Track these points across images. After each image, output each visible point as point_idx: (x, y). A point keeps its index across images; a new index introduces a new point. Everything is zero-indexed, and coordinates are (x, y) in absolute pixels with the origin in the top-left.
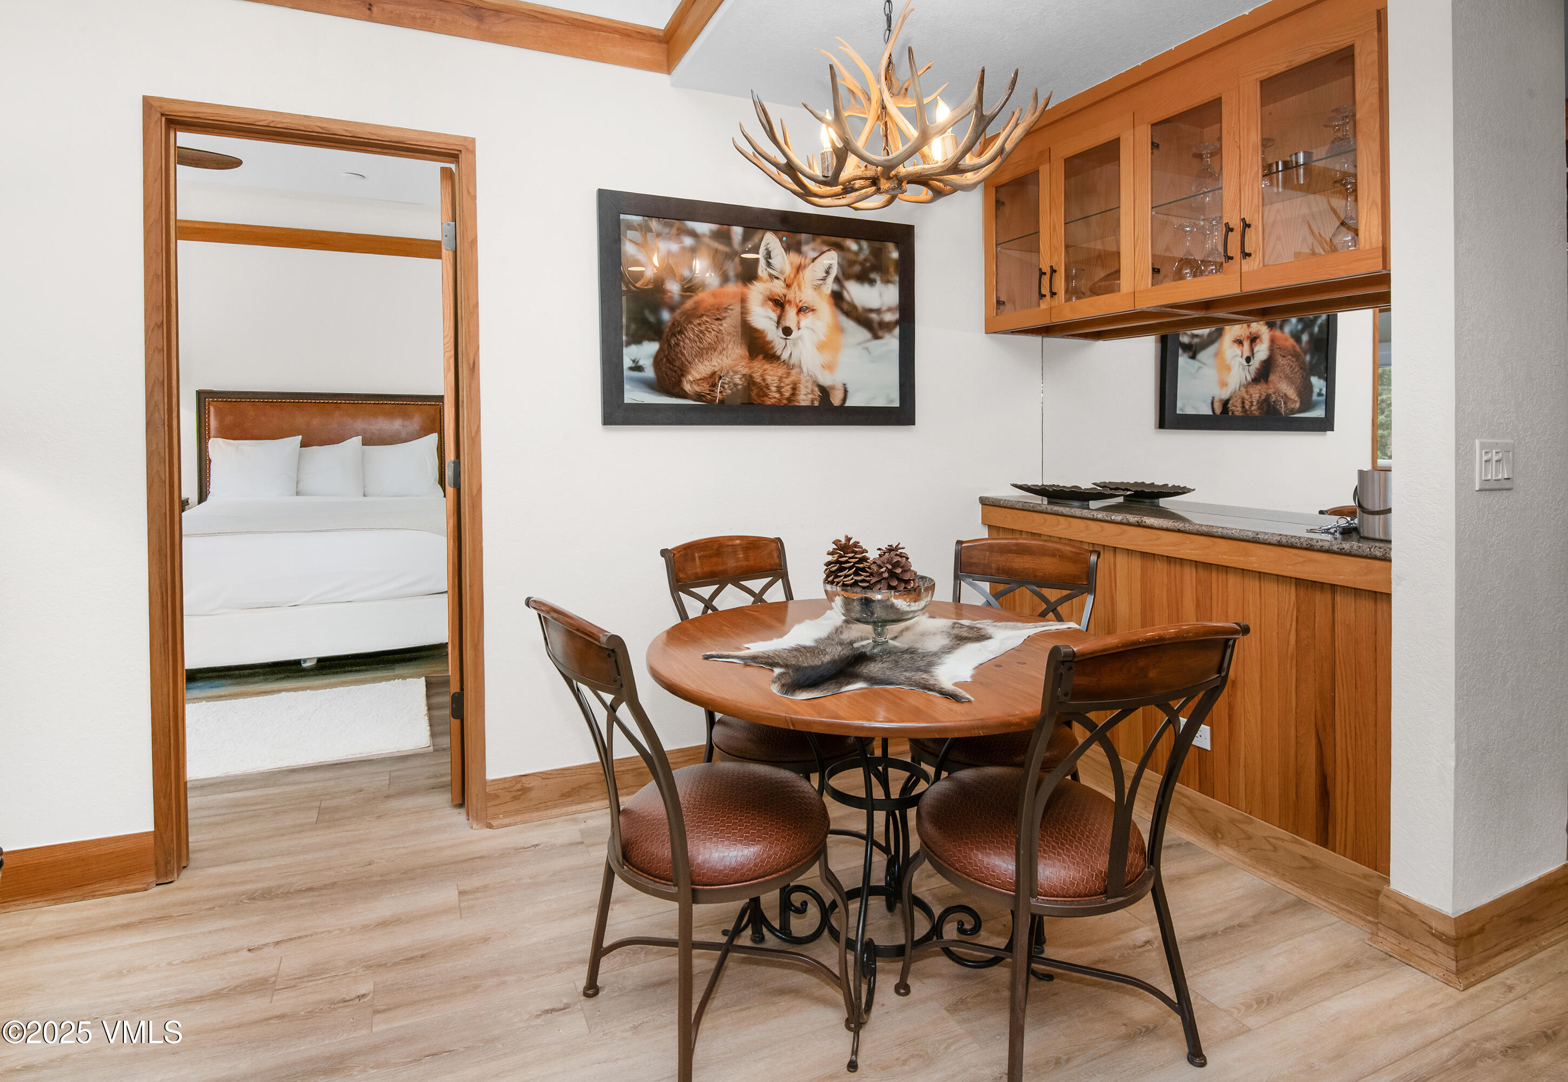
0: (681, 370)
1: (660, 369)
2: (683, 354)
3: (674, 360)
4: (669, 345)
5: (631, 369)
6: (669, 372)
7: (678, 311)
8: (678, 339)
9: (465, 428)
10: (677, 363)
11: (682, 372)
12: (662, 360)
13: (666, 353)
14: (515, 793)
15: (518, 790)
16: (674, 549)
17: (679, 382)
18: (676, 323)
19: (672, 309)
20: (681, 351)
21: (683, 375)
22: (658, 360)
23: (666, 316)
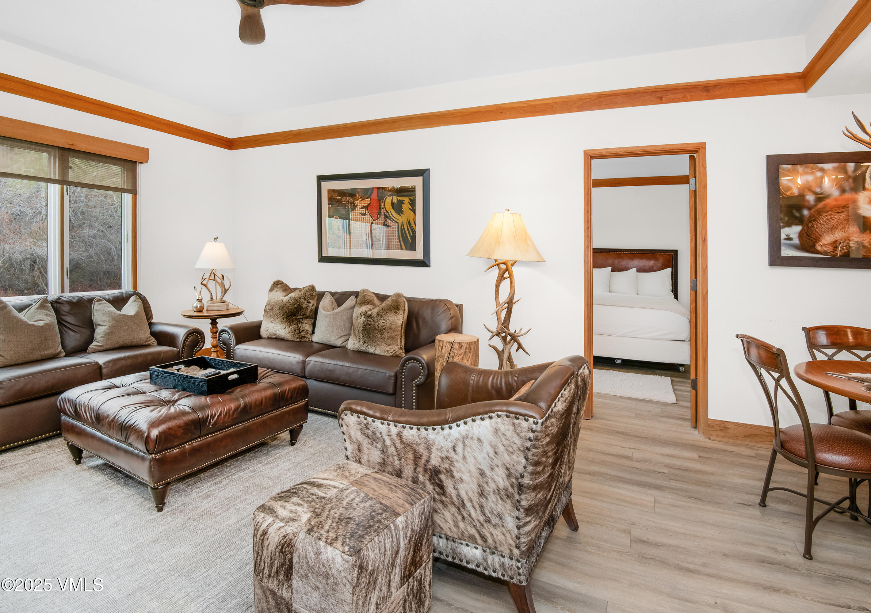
0: (815, 239)
1: (803, 239)
2: (816, 231)
3: (811, 234)
4: (808, 227)
5: (785, 239)
6: (807, 240)
7: (813, 210)
8: (813, 224)
9: (700, 266)
10: (813, 236)
11: (817, 240)
12: (803, 234)
13: (806, 231)
14: (721, 428)
15: (723, 427)
16: (810, 328)
17: (814, 246)
18: (812, 216)
19: (809, 209)
20: (815, 230)
21: (816, 242)
22: (801, 235)
23: (806, 212)
